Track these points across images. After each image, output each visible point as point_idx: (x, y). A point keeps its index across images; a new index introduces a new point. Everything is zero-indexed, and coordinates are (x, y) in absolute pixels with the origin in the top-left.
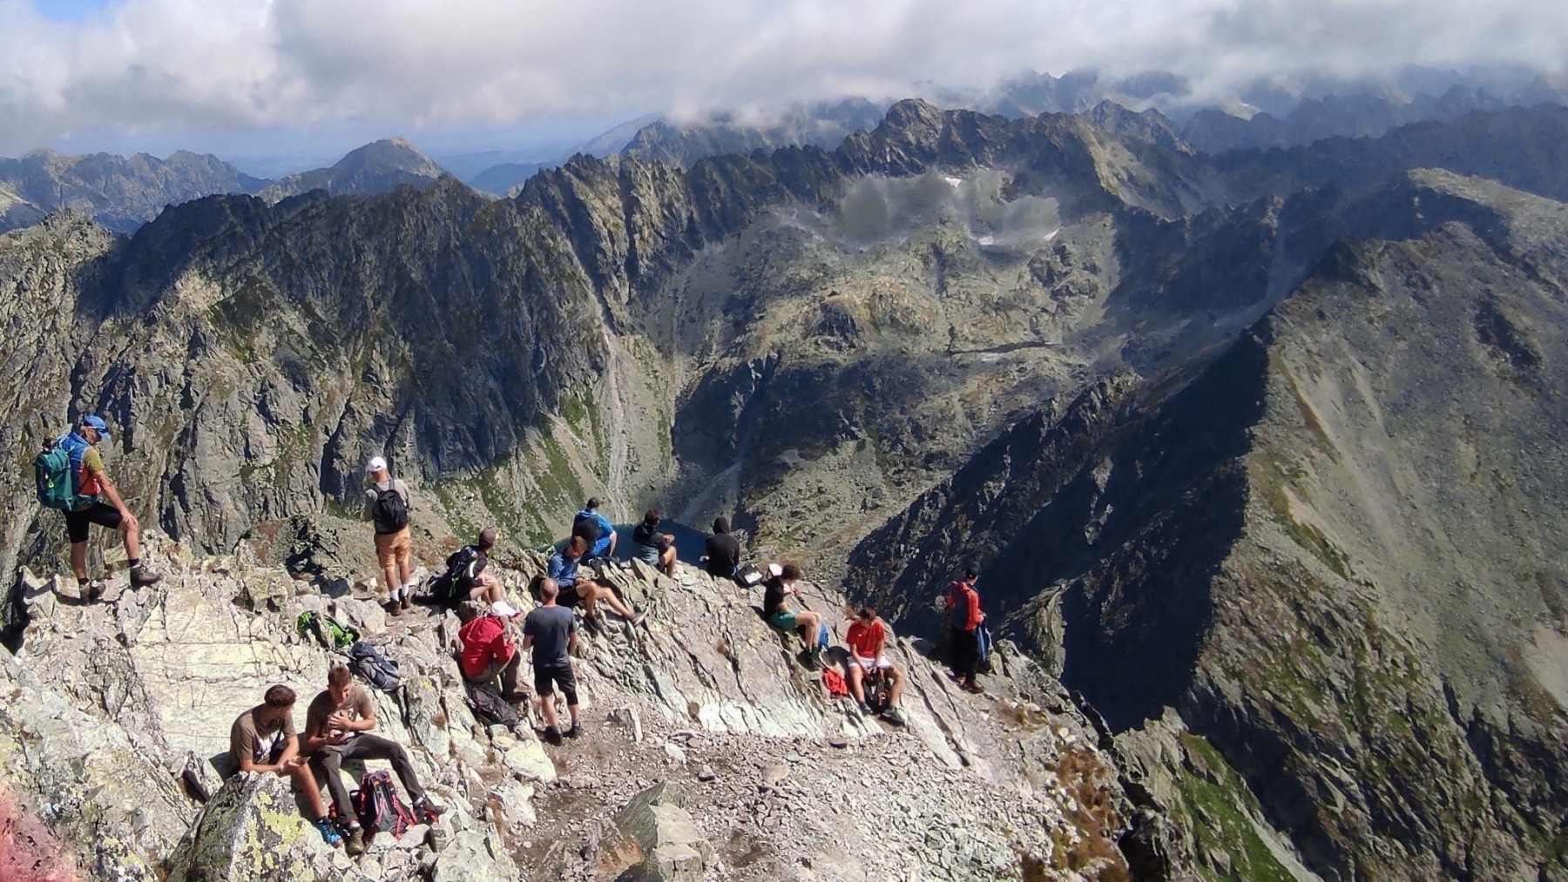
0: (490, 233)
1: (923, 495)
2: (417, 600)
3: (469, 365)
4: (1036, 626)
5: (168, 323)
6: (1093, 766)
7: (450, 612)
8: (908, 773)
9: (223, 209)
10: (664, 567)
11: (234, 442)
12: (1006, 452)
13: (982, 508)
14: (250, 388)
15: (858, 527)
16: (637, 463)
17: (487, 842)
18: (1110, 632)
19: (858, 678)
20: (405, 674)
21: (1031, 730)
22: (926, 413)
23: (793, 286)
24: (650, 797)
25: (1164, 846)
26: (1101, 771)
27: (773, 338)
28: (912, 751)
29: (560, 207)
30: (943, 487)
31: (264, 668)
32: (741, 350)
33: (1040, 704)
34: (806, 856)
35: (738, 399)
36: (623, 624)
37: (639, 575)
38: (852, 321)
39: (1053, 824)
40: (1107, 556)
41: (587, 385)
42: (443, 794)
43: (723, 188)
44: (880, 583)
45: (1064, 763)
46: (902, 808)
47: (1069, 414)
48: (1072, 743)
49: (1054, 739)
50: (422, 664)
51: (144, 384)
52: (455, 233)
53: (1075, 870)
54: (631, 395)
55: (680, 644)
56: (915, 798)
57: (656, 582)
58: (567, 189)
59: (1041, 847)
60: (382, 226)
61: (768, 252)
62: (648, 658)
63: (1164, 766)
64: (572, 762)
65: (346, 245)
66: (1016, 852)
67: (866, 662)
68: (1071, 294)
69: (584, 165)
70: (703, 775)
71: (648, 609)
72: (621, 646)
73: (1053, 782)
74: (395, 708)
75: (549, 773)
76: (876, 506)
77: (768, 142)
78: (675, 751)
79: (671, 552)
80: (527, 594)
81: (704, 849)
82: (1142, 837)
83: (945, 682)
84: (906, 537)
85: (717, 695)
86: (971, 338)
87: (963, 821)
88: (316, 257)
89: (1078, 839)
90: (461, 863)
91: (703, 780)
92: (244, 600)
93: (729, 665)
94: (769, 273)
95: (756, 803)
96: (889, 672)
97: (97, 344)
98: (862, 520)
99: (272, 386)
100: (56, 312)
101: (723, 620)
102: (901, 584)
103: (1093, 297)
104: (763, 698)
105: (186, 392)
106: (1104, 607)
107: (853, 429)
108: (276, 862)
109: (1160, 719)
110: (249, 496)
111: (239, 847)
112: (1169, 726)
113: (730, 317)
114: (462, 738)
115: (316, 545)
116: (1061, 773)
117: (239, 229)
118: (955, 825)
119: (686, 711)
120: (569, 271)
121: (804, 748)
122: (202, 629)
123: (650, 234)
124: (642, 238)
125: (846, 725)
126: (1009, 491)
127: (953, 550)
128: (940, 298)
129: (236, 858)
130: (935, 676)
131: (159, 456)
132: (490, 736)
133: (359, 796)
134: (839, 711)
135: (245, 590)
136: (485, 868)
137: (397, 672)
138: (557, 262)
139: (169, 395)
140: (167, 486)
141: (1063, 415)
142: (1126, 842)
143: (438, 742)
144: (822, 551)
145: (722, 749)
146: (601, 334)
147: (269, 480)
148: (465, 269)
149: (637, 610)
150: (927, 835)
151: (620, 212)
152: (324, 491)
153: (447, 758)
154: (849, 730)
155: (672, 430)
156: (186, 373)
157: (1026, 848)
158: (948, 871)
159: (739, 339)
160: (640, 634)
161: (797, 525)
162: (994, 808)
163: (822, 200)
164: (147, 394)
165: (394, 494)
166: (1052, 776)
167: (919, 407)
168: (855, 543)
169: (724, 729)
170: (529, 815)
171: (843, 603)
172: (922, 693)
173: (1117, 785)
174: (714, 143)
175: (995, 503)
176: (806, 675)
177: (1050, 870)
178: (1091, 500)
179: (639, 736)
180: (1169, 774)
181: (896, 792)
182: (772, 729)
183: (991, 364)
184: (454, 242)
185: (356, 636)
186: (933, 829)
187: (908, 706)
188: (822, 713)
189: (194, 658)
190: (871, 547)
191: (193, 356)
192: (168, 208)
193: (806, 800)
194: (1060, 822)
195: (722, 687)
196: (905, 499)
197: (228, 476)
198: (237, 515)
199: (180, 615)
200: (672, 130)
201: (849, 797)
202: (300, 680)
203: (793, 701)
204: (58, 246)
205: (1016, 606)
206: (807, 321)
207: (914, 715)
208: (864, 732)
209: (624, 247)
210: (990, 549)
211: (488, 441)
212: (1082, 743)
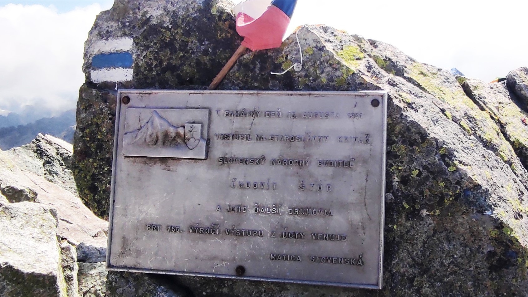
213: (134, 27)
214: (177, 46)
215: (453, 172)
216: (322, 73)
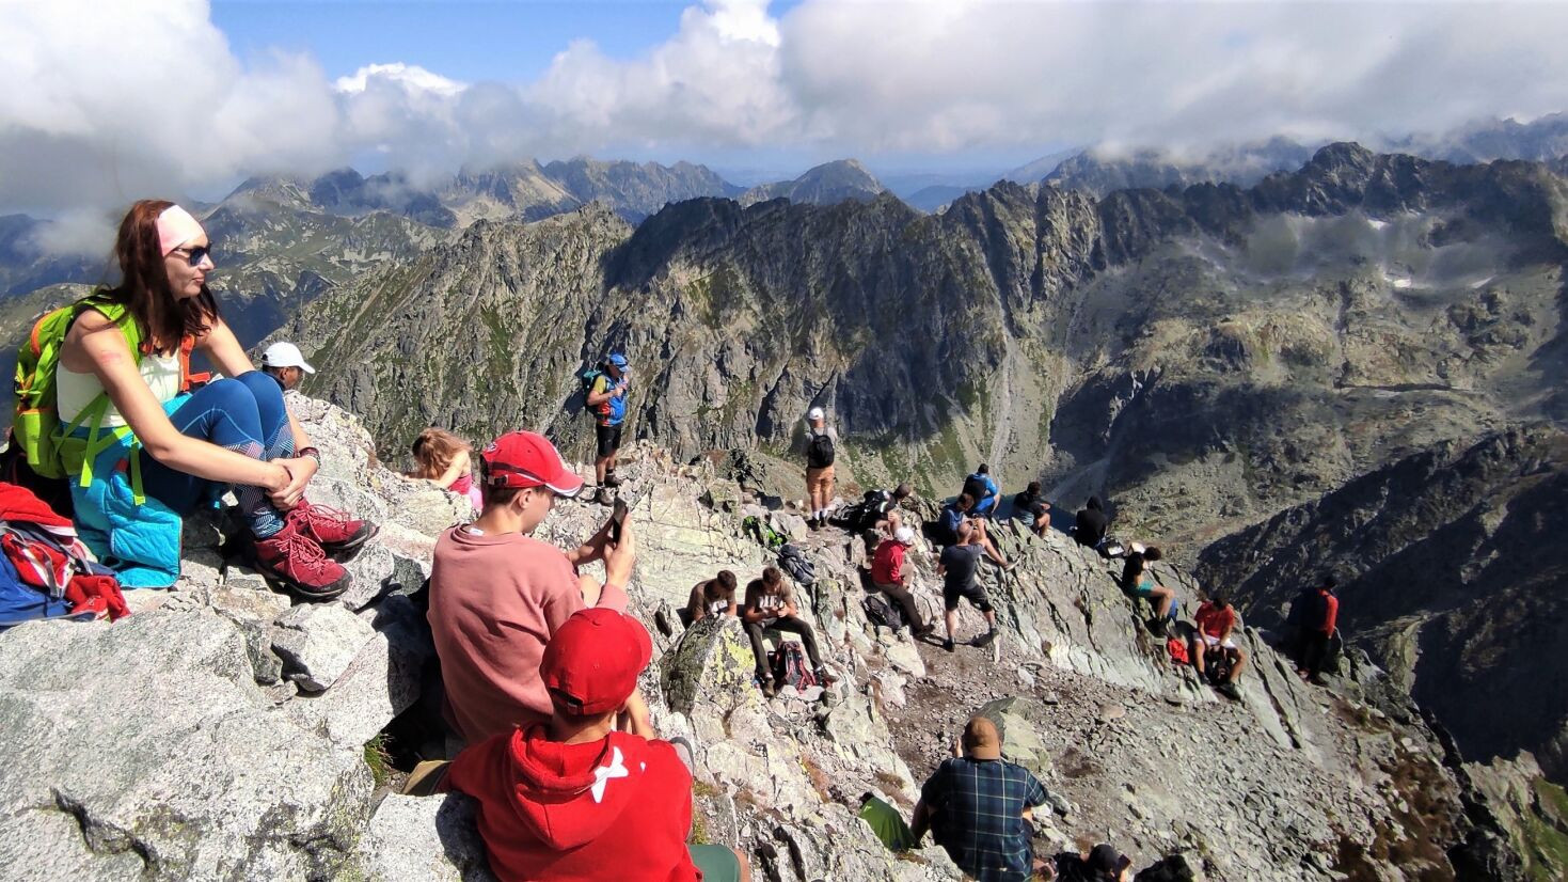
0: (917, 242)
1: (1287, 511)
2: (833, 522)
3: (885, 349)
4: (1386, 647)
5: (658, 293)
6: (1433, 778)
7: (858, 537)
8: (1237, 740)
9: (707, 208)
10: (1038, 530)
11: (696, 387)
12: (1384, 484)
13: (1347, 531)
14: (713, 349)
15: (1215, 529)
16: (1017, 445)
17: (869, 708)
18: (1471, 669)
19: (1200, 652)
20: (818, 575)
21: (1371, 732)
22: (1303, 438)
23: (1186, 310)
24: (1002, 705)
25: (1500, 866)
26: (1442, 785)
27: (1158, 354)
28: (1245, 723)
29: (981, 225)
30: (1309, 507)
31: (716, 551)
32: (1127, 362)
33: (1385, 712)
34: (1131, 783)
35: (1117, 404)
36: (996, 569)
37: (1015, 532)
38: (1241, 346)
39: (1379, 818)
40: (1482, 596)
41: (982, 376)
42: (837, 668)
43: (1132, 217)
44: (1227, 581)
45: (1402, 768)
46: (1227, 768)
47: (1465, 458)
48: (1414, 753)
49: (1395, 745)
50: (832, 570)
51: (636, 336)
52: (889, 241)
53: (1395, 864)
54: (1019, 389)
55: (1042, 593)
56: (1240, 762)
57: (1029, 540)
58: (989, 210)
59: (1363, 833)
60: (830, 231)
61: (1166, 278)
62: (1013, 599)
63: (1508, 804)
64: (939, 667)
65: (799, 243)
66: (1336, 832)
67: (1211, 640)
68: (1491, 342)
69: (1005, 189)
70: (1048, 699)
71: (1019, 561)
72: (992, 586)
73: (1386, 782)
74: (808, 599)
75: (920, 671)
76: (1235, 514)
77: (1184, 178)
78: (1027, 677)
79: (1045, 518)
80: (919, 531)
81: (1042, 755)
82: (1476, 853)
83: (1287, 672)
84: (1261, 546)
85: (1069, 640)
86: (1366, 374)
87: (1286, 793)
88: (775, 251)
89: (1404, 838)
90: (848, 719)
91: (1047, 703)
92: (707, 500)
93: (1083, 618)
94: (1164, 296)
95: (1092, 731)
96: (1232, 652)
97: (606, 304)
98: (1219, 524)
99: (729, 349)
100: (580, 277)
101: (1083, 581)
102: (1248, 586)
103: (1519, 348)
104: (1109, 650)
105: (665, 346)
106: (1469, 644)
107: (1225, 442)
108: (732, 679)
109: (1513, 759)
110: (702, 430)
111: (708, 662)
112: (1522, 769)
113: (1121, 332)
114: (856, 630)
115: (748, 473)
116: (1396, 776)
117: (718, 225)
118: (1276, 795)
119: (1039, 647)
120: (980, 279)
121: (1140, 697)
122: (676, 515)
123: (1057, 254)
124: (1050, 257)
125: (1183, 688)
126: (1382, 520)
127: (1308, 564)
128: (1340, 334)
129: (706, 670)
130: (1278, 665)
131: (641, 391)
132: (877, 634)
133: (775, 656)
134: (1178, 675)
135: (708, 493)
136: (865, 727)
137: (813, 572)
138: (971, 271)
139: (653, 347)
140: (644, 415)
141: (1458, 458)
142: (1456, 854)
143: (837, 630)
144: (1175, 544)
145: (1067, 683)
146: (1001, 336)
147: (718, 419)
148: (893, 270)
149: (1009, 559)
150: (1248, 796)
151: (1034, 233)
152: (758, 434)
153: (842, 643)
154: (1184, 692)
155: (1052, 422)
156: (667, 332)
157: (1347, 831)
158: (1264, 831)
159: (1126, 352)
160: (1010, 579)
161: (1154, 518)
162: (1319, 790)
163: (1229, 234)
164: (638, 344)
165: (827, 438)
166: (1387, 777)
167: (1296, 432)
168: (1208, 542)
169: (1071, 668)
170: (901, 699)
171: (1197, 586)
172: (1262, 676)
173: (1457, 801)
174: (1130, 176)
175: (1363, 529)
176: (1151, 639)
177: (1369, 857)
178: (1474, 543)
179: (997, 659)
180: (1512, 812)
181: (1222, 753)
182: (1113, 676)
183: (1383, 401)
184: (886, 248)
185: (785, 540)
186: (1255, 792)
187: (1246, 685)
188: (1161, 674)
189: (668, 536)
190: (1224, 548)
191: (674, 319)
192: (668, 205)
193: (1138, 739)
194: (1387, 818)
195: (1074, 634)
196: (1267, 512)
197: (689, 412)
198: (692, 442)
199: (661, 503)
200: (1093, 164)
201: (1177, 746)
202: (741, 564)
203: (1136, 658)
204: (587, 228)
205: (1369, 626)
206: (1195, 342)
207: (1251, 694)
208: (1199, 699)
209: (1032, 263)
210: (1349, 570)
211: (892, 411)
212: (1425, 755)
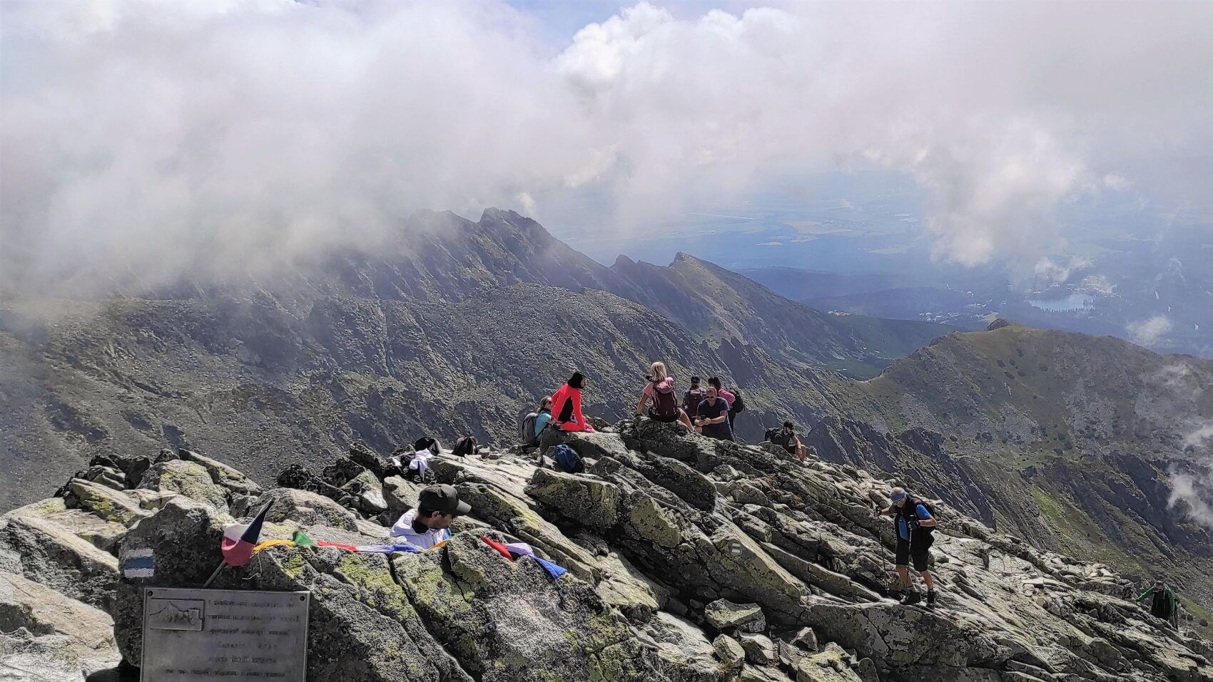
213: (153, 541)
214: (183, 556)
215: (347, 637)
216: (273, 578)
